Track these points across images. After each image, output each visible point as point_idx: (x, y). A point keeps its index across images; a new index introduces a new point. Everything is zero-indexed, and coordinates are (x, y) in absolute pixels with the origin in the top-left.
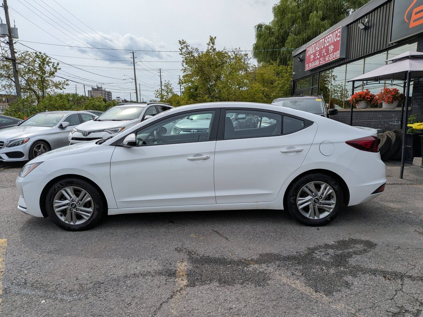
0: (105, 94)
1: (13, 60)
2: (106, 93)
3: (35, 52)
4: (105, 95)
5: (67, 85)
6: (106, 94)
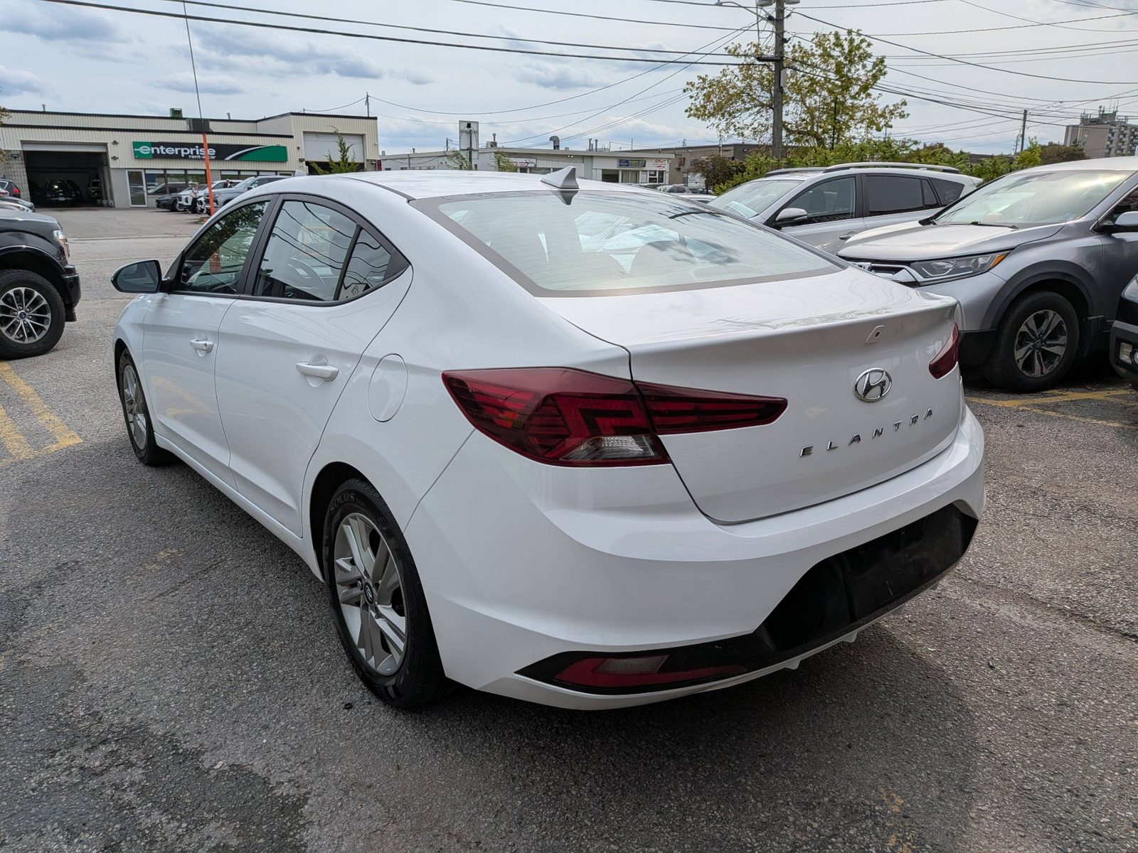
0: (1122, 133)
1: (779, 60)
2: (1127, 132)
3: (834, 30)
4: (1121, 136)
5: (902, 116)
6: (1125, 135)
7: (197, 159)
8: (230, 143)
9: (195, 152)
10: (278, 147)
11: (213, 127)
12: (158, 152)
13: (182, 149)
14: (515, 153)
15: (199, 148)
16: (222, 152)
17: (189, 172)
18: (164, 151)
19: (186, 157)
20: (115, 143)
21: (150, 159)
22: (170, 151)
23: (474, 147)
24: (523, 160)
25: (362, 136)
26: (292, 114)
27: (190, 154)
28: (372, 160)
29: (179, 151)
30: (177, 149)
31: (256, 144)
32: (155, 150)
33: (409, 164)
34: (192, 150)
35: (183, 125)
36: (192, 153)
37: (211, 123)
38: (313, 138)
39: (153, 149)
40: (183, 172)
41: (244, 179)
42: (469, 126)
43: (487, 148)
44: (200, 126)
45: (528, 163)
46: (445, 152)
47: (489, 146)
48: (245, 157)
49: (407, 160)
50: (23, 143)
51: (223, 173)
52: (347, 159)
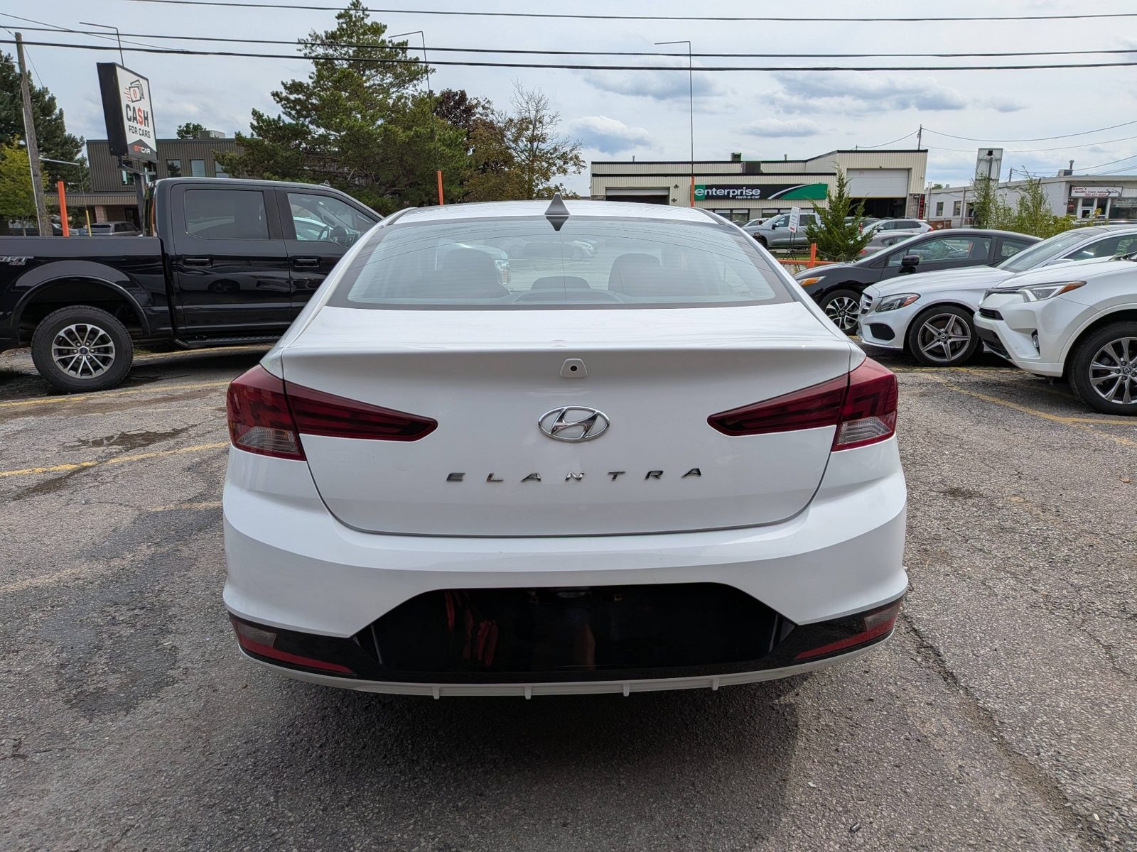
7: (742, 199)
8: (775, 183)
9: (742, 193)
10: (820, 185)
11: (764, 168)
12: (710, 194)
13: (731, 191)
14: (1093, 182)
15: (746, 189)
16: (766, 191)
17: (734, 212)
18: (716, 192)
19: (734, 198)
20: (676, 186)
21: (702, 200)
22: (721, 192)
23: (993, 176)
24: (1104, 189)
25: (909, 170)
26: (839, 152)
27: (737, 195)
28: (915, 195)
29: (729, 193)
30: (726, 191)
31: (799, 183)
32: (708, 192)
33: (964, 197)
34: (739, 191)
35: (738, 168)
36: (739, 194)
37: (762, 165)
38: (857, 174)
39: (706, 191)
40: (729, 212)
41: (771, 217)
42: (990, 153)
43: (1059, 176)
44: (752, 168)
45: (1110, 192)
46: (1006, 183)
47: (1062, 174)
48: (785, 197)
49: (962, 193)
50: (607, 189)
51: (765, 212)
52: (844, 194)
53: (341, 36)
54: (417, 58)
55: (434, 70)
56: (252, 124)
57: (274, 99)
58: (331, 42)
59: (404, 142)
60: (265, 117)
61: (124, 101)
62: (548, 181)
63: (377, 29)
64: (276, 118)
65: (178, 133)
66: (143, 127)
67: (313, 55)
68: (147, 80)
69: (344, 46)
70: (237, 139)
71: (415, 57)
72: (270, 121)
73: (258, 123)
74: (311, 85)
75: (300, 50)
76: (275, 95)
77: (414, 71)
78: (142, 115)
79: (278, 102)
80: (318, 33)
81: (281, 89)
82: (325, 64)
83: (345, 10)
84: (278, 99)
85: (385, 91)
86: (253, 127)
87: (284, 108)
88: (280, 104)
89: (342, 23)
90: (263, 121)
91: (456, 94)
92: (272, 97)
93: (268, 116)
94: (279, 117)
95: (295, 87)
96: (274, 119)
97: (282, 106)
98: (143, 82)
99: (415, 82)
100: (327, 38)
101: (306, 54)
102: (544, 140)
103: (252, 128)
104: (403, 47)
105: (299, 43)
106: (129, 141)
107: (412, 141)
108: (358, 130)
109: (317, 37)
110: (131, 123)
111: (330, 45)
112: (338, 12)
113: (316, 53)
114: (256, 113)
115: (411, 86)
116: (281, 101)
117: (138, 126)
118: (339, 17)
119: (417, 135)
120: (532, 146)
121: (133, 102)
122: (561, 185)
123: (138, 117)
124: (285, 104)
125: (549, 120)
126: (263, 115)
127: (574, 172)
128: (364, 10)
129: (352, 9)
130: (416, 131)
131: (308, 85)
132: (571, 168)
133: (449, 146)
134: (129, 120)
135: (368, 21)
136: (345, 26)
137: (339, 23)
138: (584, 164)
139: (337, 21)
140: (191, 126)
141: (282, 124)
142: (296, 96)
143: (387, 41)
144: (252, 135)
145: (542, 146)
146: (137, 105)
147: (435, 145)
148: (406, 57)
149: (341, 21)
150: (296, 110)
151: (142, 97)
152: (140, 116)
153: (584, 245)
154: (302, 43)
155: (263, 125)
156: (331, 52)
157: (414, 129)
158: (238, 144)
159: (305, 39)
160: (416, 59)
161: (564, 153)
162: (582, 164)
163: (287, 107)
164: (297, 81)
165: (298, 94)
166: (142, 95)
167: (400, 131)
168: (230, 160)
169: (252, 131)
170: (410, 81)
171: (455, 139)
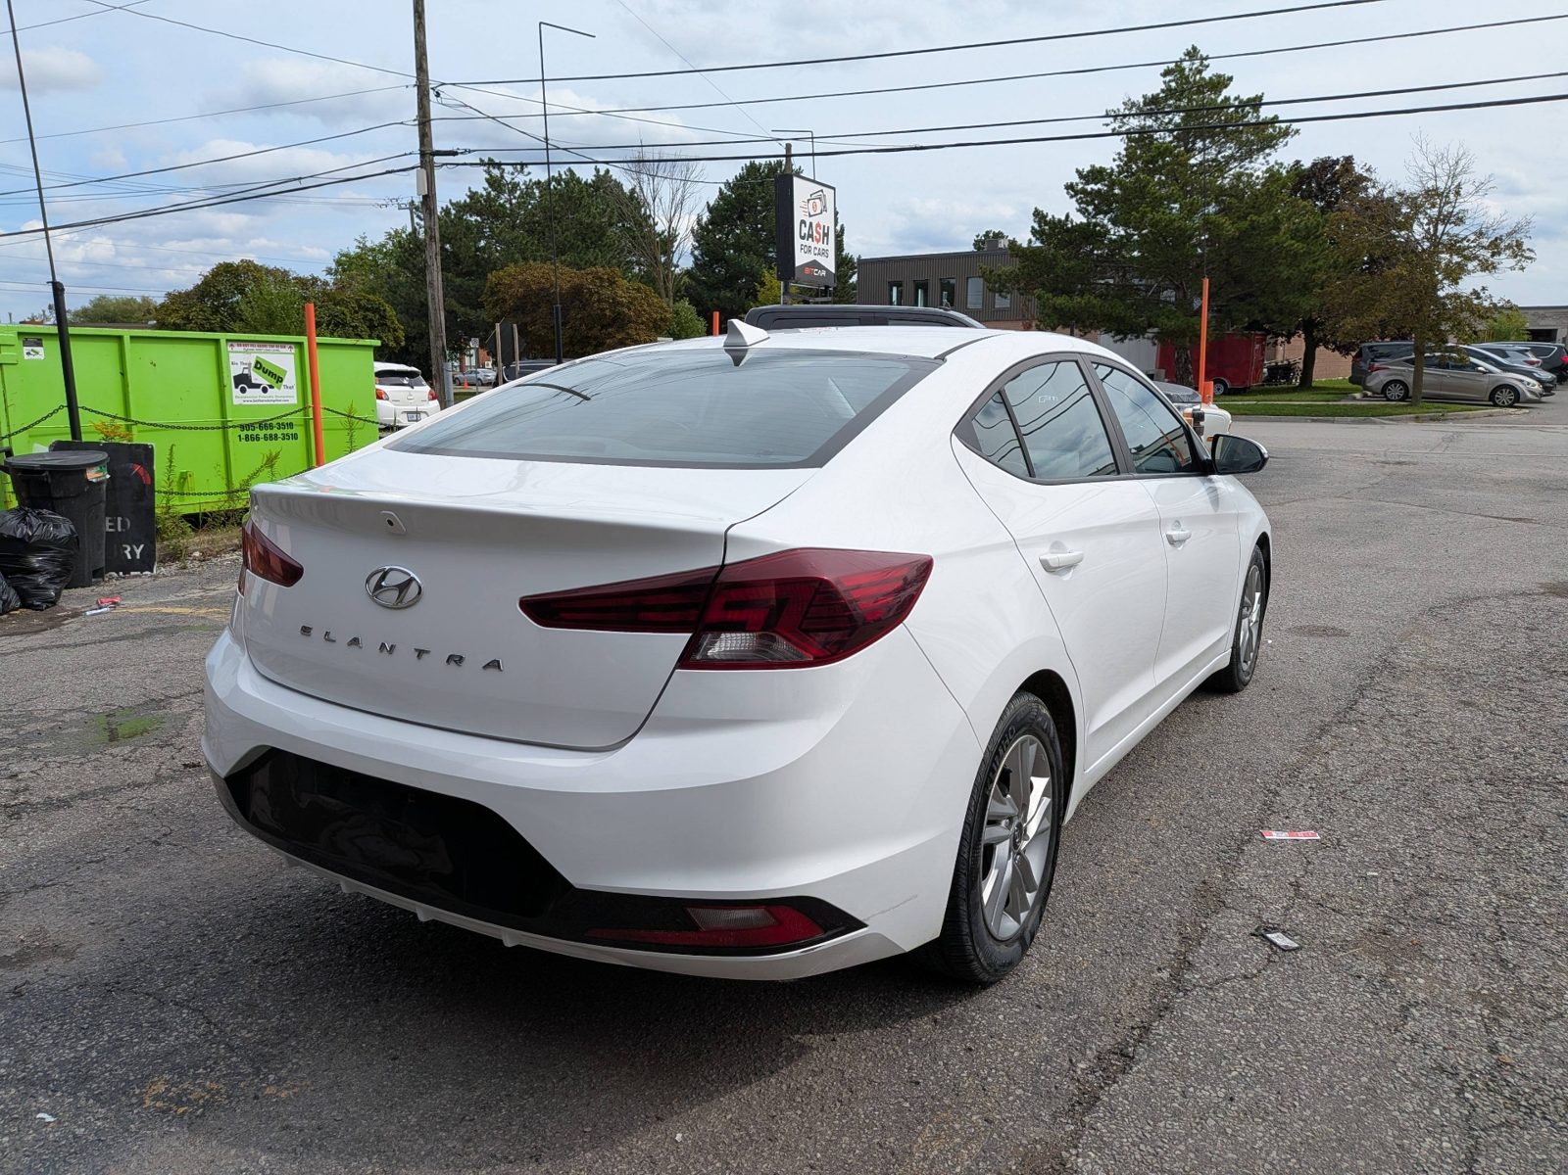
53: (1166, 99)
54: (1276, 117)
55: (1297, 131)
56: (1033, 228)
57: (1068, 193)
58: (1151, 109)
59: (1233, 238)
60: (1050, 217)
61: (799, 215)
62: (1457, 283)
63: (1220, 83)
64: (1063, 218)
65: (974, 245)
66: (820, 245)
67: (1123, 129)
68: (834, 189)
69: (1168, 113)
70: (1010, 247)
71: (1272, 116)
72: (1054, 223)
73: (1040, 227)
74: (1116, 169)
75: (1107, 125)
76: (1070, 187)
77: (1267, 135)
78: (821, 232)
79: (1072, 197)
80: (1134, 99)
81: (1075, 179)
82: (1140, 140)
83: (1176, 62)
84: (1072, 193)
85: (1220, 167)
86: (1034, 232)
87: (1079, 204)
88: (1074, 199)
89: (1170, 81)
90: (1046, 223)
91: (1336, 162)
92: (1066, 191)
93: (1053, 217)
94: (1067, 216)
95: (1096, 174)
96: (1060, 220)
97: (1077, 201)
98: (828, 192)
99: (1267, 151)
100: (1145, 104)
101: (1114, 130)
102: (1460, 221)
103: (1032, 233)
104: (1256, 103)
105: (1107, 116)
106: (798, 262)
107: (1244, 234)
108: (1166, 226)
109: (1133, 104)
110: (805, 242)
111: (1149, 114)
112: (1165, 67)
113: (1128, 127)
114: (1038, 214)
115: (1261, 157)
116: (1076, 195)
117: (813, 244)
118: (1166, 74)
119: (1253, 226)
120: (1436, 230)
121: (810, 216)
122: (1484, 289)
123: (815, 234)
124: (1081, 198)
125: (1472, 189)
126: (1047, 216)
127: (1512, 268)
128: (1202, 59)
129: (1185, 60)
130: (1252, 221)
131: (1112, 170)
132: (1505, 261)
133: (1305, 239)
134: (803, 238)
135: (1207, 74)
136: (1173, 84)
137: (1165, 82)
138: (1532, 255)
139: (1162, 79)
140: (991, 235)
141: (1070, 226)
142: (1092, 186)
143: (1232, 98)
144: (1030, 241)
145: (1453, 229)
146: (815, 220)
147: (1282, 237)
148: (1258, 117)
149: (1168, 78)
150: (1094, 204)
151: (824, 209)
152: (818, 233)
153: (1521, 381)
154: (1111, 116)
155: (1048, 228)
156: (1149, 122)
157: (1249, 218)
158: (1012, 255)
159: (1115, 109)
160: (1273, 118)
161: (1496, 239)
162: (1528, 254)
163: (1082, 202)
164: (1097, 166)
165: (1096, 184)
166: (825, 207)
167: (1228, 223)
168: (999, 275)
169: (1031, 236)
170: (1262, 149)
171: (1315, 228)
